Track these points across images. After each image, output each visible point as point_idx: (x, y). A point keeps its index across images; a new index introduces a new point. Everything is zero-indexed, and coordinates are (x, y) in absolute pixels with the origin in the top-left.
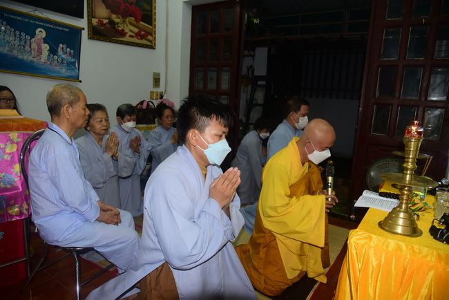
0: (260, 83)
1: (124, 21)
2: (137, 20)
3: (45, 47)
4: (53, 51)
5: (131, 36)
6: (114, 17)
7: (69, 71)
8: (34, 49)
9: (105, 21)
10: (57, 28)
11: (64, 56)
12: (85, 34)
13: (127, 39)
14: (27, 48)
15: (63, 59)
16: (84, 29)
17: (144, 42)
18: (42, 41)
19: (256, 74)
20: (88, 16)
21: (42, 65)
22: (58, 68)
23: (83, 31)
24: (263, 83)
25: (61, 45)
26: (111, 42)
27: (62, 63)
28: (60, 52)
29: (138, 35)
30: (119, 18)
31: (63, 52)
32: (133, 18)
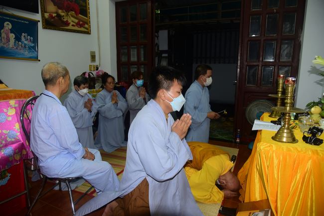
0: (163, 55)
1: (67, 14)
2: (76, 14)
3: (12, 36)
4: (18, 39)
5: (73, 25)
6: (60, 11)
7: (31, 53)
8: (4, 38)
9: (54, 15)
10: (20, 21)
11: (26, 42)
12: (40, 25)
13: (70, 27)
15: (25, 45)
16: (39, 21)
17: (82, 29)
18: (10, 31)
19: (160, 49)
20: (42, 11)
21: (11, 49)
22: (22, 51)
23: (39, 23)
24: (166, 55)
25: (23, 34)
26: (60, 30)
27: (25, 47)
28: (23, 39)
29: (78, 24)
30: (64, 12)
31: (25, 39)
32: (74, 12)
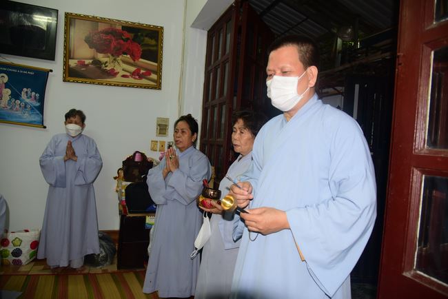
2: (134, 58)
3: (7, 92)
4: (16, 96)
5: (123, 76)
6: (101, 57)
7: (33, 116)
9: (87, 62)
10: (21, 72)
11: (28, 101)
15: (26, 104)
16: (53, 71)
17: (144, 81)
18: (4, 85)
21: (1, 110)
22: (19, 113)
25: (25, 90)
27: (25, 107)
28: (24, 96)
29: (135, 74)
30: (109, 57)
31: (27, 96)
32: (128, 56)
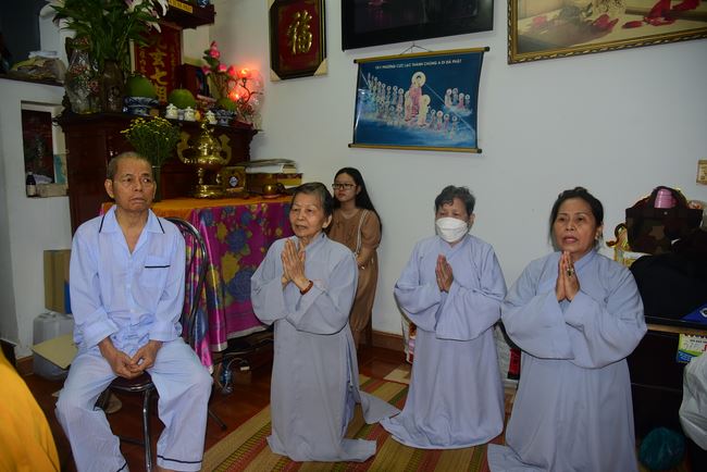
3: (425, 101)
4: (436, 104)
5: (629, 25)
7: (462, 134)
8: (408, 107)
10: (443, 62)
11: (454, 109)
14: (399, 107)
15: (452, 115)
16: (491, 49)
17: (680, 25)
18: (420, 92)
21: (418, 130)
22: (441, 132)
23: (486, 54)
25: (449, 91)
27: (451, 121)
29: (656, 14)
31: (453, 102)
